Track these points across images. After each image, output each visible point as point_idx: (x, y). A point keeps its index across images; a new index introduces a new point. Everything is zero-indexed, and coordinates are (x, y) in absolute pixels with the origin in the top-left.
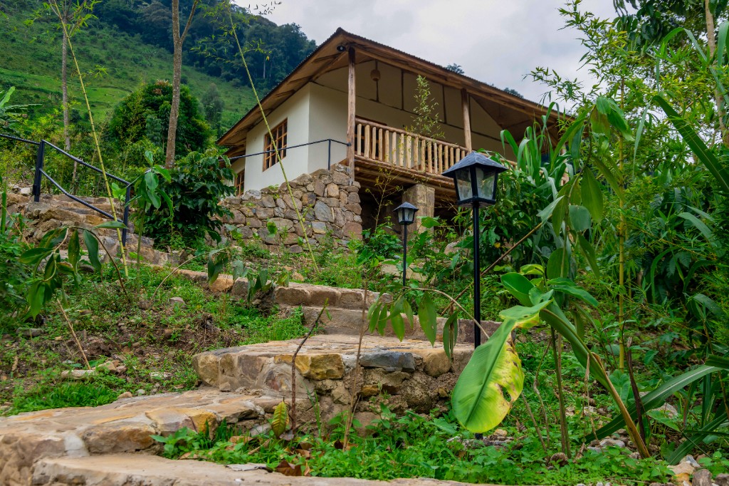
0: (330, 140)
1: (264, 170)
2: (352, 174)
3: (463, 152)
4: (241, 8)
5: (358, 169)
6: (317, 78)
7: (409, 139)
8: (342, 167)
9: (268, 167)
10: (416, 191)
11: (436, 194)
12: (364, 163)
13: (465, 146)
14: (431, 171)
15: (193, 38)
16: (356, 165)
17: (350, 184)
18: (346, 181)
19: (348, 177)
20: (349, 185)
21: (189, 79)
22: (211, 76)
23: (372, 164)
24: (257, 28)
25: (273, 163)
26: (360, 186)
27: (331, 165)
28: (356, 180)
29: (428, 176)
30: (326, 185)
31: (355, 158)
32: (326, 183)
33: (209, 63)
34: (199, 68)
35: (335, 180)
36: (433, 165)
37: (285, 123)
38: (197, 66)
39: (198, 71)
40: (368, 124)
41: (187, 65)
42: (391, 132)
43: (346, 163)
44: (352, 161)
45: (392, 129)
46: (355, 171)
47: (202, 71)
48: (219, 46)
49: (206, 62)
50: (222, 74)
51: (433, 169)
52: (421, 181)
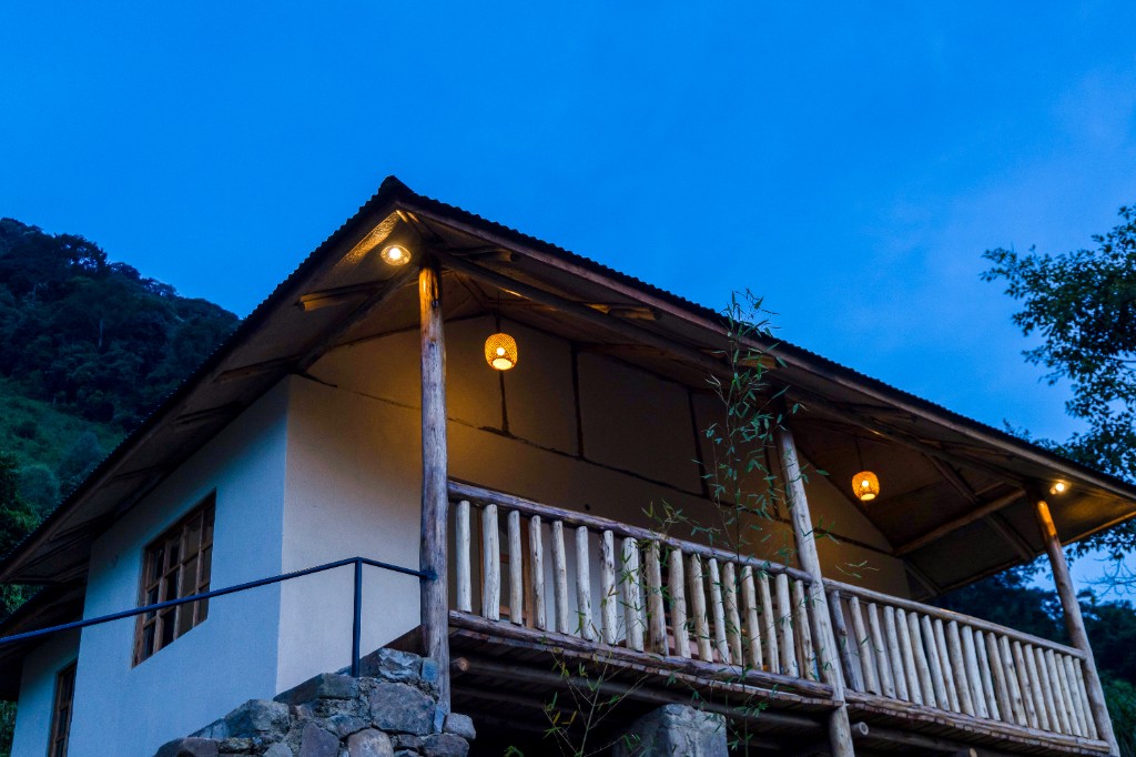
0: (358, 562)
1: (136, 662)
2: (443, 683)
3: (799, 584)
4: (162, 286)
5: (464, 664)
6: (315, 359)
7: (631, 548)
8: (404, 660)
9: (150, 652)
10: (664, 726)
11: (730, 733)
12: (484, 642)
13: (800, 565)
14: (709, 654)
15: (56, 344)
16: (457, 646)
17: (438, 725)
18: (422, 715)
19: (428, 698)
20: (432, 729)
21: (40, 428)
22: (90, 420)
23: (512, 643)
24: (195, 322)
25: (167, 639)
26: (473, 732)
27: (364, 652)
28: (458, 707)
29: (701, 673)
30: (345, 740)
31: (452, 623)
32: (346, 729)
33: (88, 395)
34: (64, 404)
35: (378, 716)
36: (713, 634)
37: (208, 506)
38: (60, 400)
39: (61, 410)
40: (491, 501)
41: (36, 399)
42: (572, 527)
43: (414, 643)
44: (439, 635)
45: (573, 515)
46: (454, 670)
47: (71, 412)
48: (112, 360)
49: (81, 392)
50: (115, 417)
51: (714, 645)
52: (682, 693)
